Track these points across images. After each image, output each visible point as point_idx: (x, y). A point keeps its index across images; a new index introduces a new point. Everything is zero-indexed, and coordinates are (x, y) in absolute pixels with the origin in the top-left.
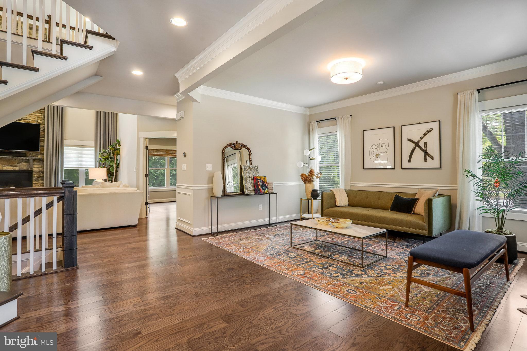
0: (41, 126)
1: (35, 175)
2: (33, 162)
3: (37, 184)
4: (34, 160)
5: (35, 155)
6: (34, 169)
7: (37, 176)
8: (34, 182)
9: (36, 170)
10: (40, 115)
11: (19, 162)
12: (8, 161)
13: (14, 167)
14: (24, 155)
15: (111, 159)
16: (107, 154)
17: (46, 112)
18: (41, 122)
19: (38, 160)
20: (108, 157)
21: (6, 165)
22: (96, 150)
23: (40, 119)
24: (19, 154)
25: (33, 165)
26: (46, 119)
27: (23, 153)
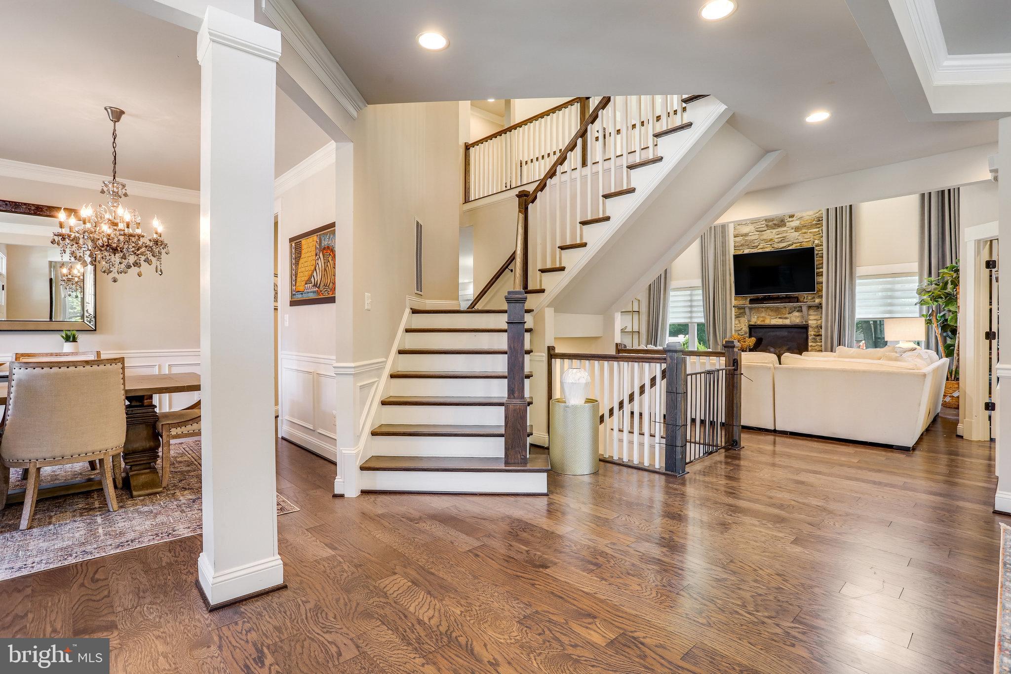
0: (816, 249)
1: (811, 332)
2: (808, 311)
4: (810, 307)
5: (812, 299)
6: (810, 322)
7: (815, 333)
8: (810, 344)
9: (813, 324)
10: (817, 230)
11: (790, 311)
12: (777, 310)
13: (784, 320)
14: (796, 300)
15: (946, 298)
16: (936, 286)
17: (824, 223)
18: (816, 242)
19: (814, 306)
20: (939, 293)
21: (774, 317)
22: (921, 281)
23: (817, 237)
24: (789, 299)
25: (808, 315)
26: (825, 235)
27: (794, 297)
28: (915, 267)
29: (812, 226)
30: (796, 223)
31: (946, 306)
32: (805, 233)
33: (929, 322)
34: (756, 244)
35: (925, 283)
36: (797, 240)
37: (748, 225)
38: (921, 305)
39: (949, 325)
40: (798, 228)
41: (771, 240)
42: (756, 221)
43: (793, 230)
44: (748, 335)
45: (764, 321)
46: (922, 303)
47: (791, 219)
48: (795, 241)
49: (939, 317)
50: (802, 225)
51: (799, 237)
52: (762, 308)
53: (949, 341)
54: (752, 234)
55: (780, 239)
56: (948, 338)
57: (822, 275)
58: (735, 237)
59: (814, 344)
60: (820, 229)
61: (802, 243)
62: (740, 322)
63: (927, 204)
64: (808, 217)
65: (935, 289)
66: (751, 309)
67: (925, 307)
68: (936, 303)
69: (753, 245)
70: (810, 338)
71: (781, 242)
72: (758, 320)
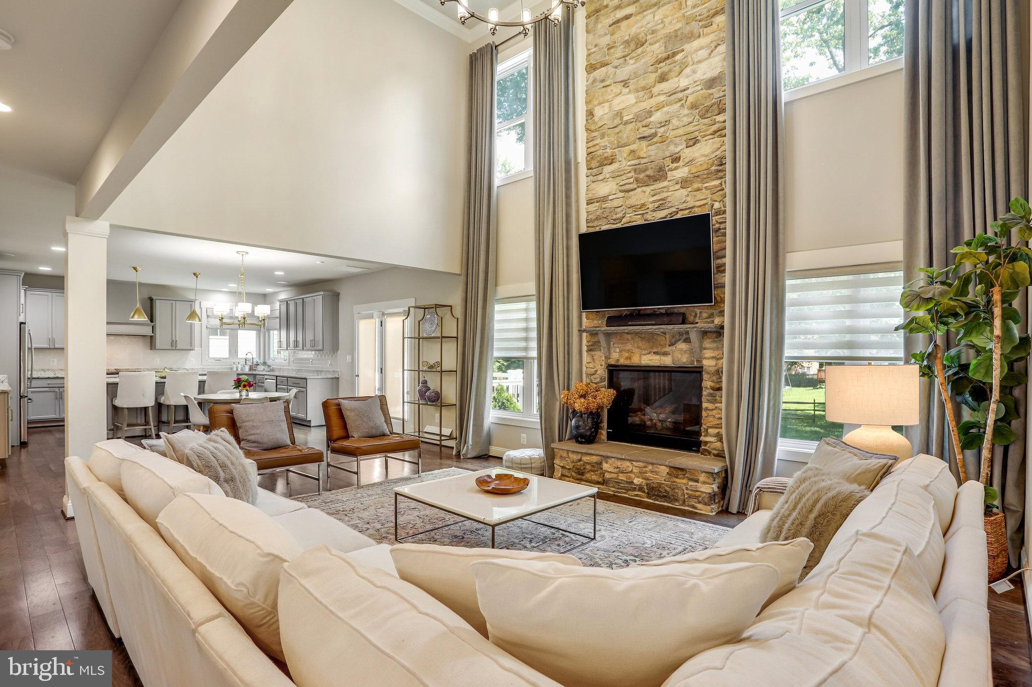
0: (714, 220)
1: (707, 383)
2: (701, 343)
3: (711, 413)
4: (703, 334)
5: (708, 318)
6: (705, 363)
7: (713, 384)
8: (705, 405)
9: (710, 366)
10: (719, 181)
11: (673, 341)
12: (650, 339)
13: (663, 358)
14: (681, 319)
15: (967, 314)
16: (945, 287)
17: (729, 167)
18: (717, 205)
19: (711, 332)
20: (952, 303)
21: (646, 352)
22: (908, 278)
23: (717, 197)
24: (669, 318)
25: (702, 348)
26: (728, 190)
27: (677, 314)
28: (896, 250)
29: (710, 175)
30: (681, 172)
31: (965, 335)
32: (698, 190)
33: (927, 372)
34: (619, 216)
35: (920, 280)
36: (685, 205)
37: (607, 181)
38: (911, 331)
39: (970, 380)
40: (686, 181)
41: (643, 205)
42: (619, 174)
43: (678, 186)
44: (606, 383)
45: (630, 358)
46: (911, 327)
47: (675, 165)
48: (681, 207)
49: (947, 360)
50: (692, 176)
51: (688, 199)
52: (628, 333)
53: (967, 415)
54: (614, 196)
55: (657, 204)
56: (964, 407)
57: (724, 271)
58: (588, 204)
59: (710, 406)
60: (723, 180)
61: (693, 210)
62: (593, 359)
63: (924, 113)
64: (703, 158)
65: (942, 294)
66: (608, 335)
67: (921, 337)
68: (943, 328)
69: (615, 217)
70: (704, 393)
71: (658, 208)
72: (621, 356)
